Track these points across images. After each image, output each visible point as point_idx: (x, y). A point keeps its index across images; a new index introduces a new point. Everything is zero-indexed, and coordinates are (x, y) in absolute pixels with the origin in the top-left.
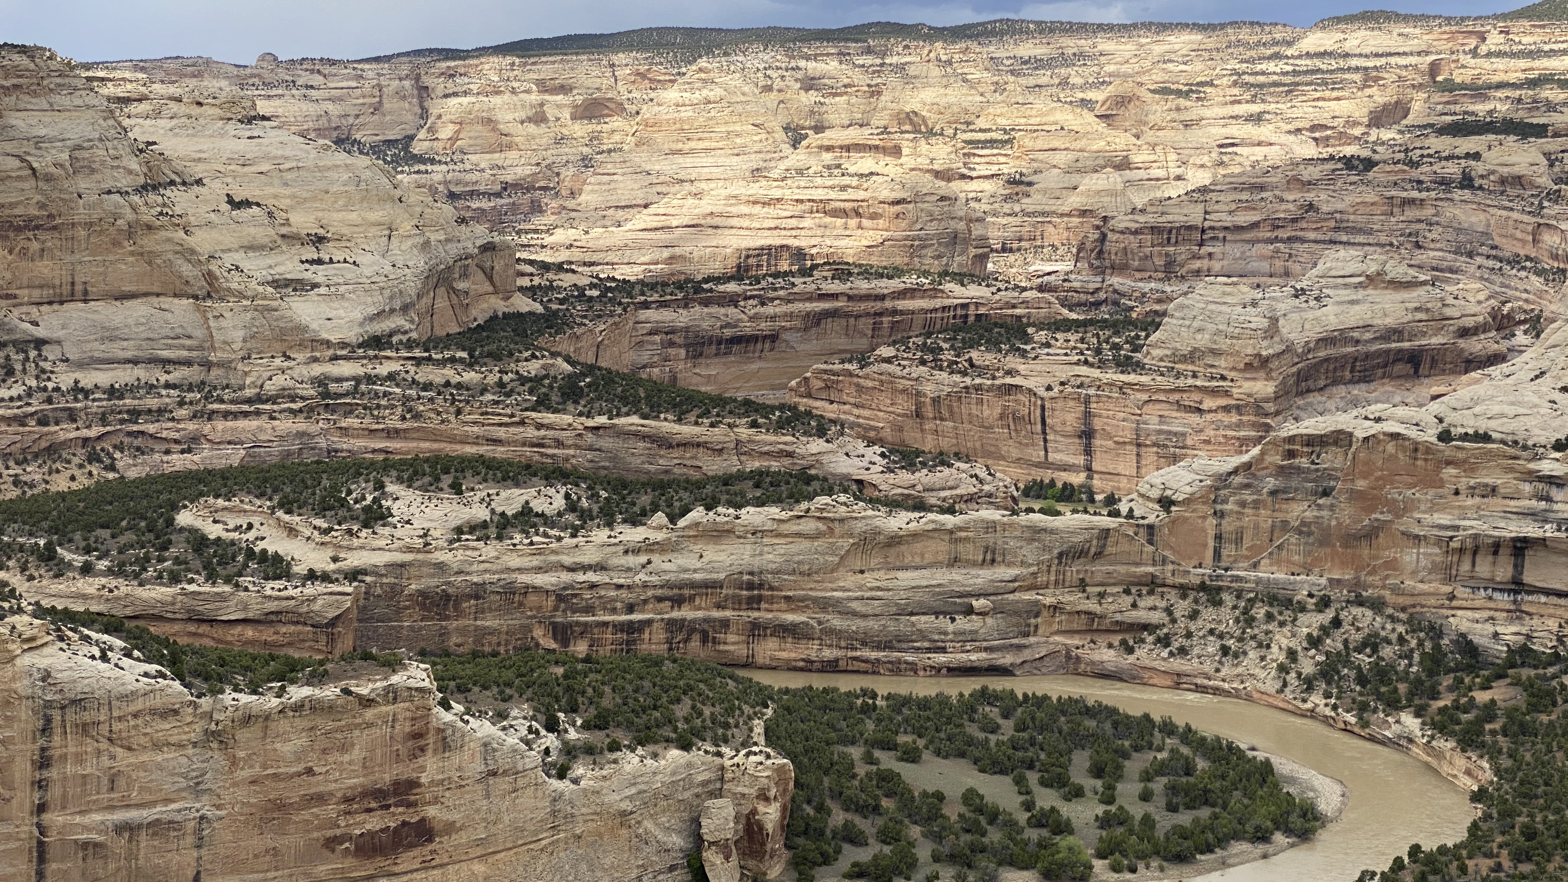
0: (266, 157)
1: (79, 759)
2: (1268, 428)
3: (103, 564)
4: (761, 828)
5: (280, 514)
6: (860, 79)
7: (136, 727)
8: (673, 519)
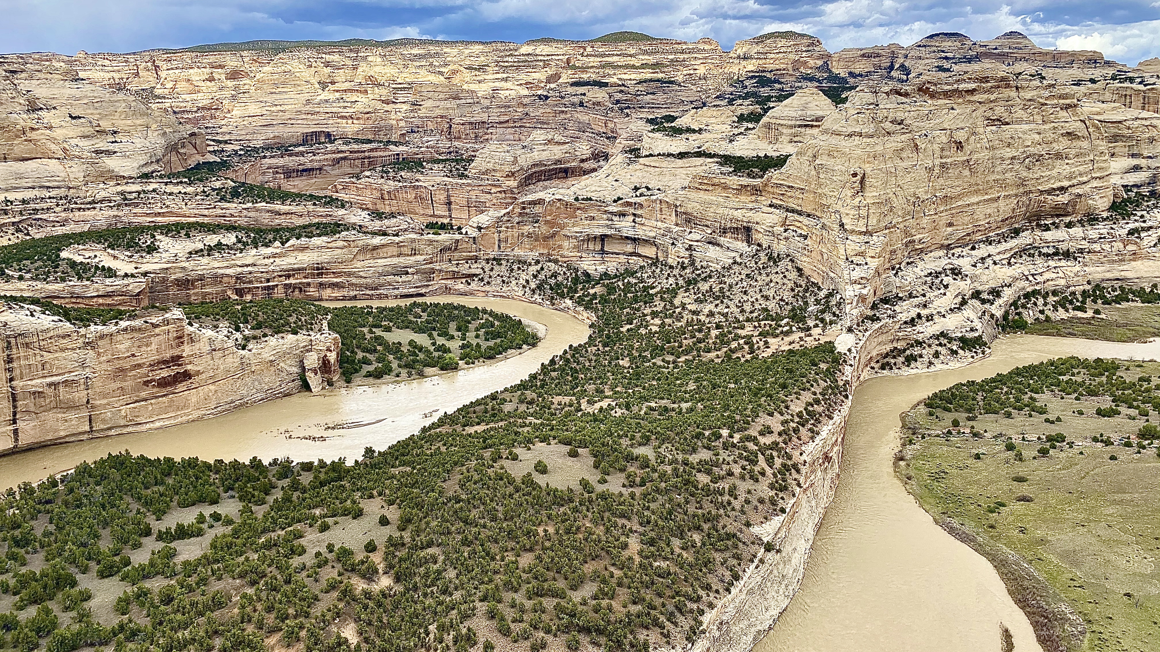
0: (86, 97)
1: (26, 358)
2: (516, 198)
3: (28, 276)
4: (329, 362)
5: (109, 250)
6: (349, 62)
7: (51, 343)
8: (283, 244)
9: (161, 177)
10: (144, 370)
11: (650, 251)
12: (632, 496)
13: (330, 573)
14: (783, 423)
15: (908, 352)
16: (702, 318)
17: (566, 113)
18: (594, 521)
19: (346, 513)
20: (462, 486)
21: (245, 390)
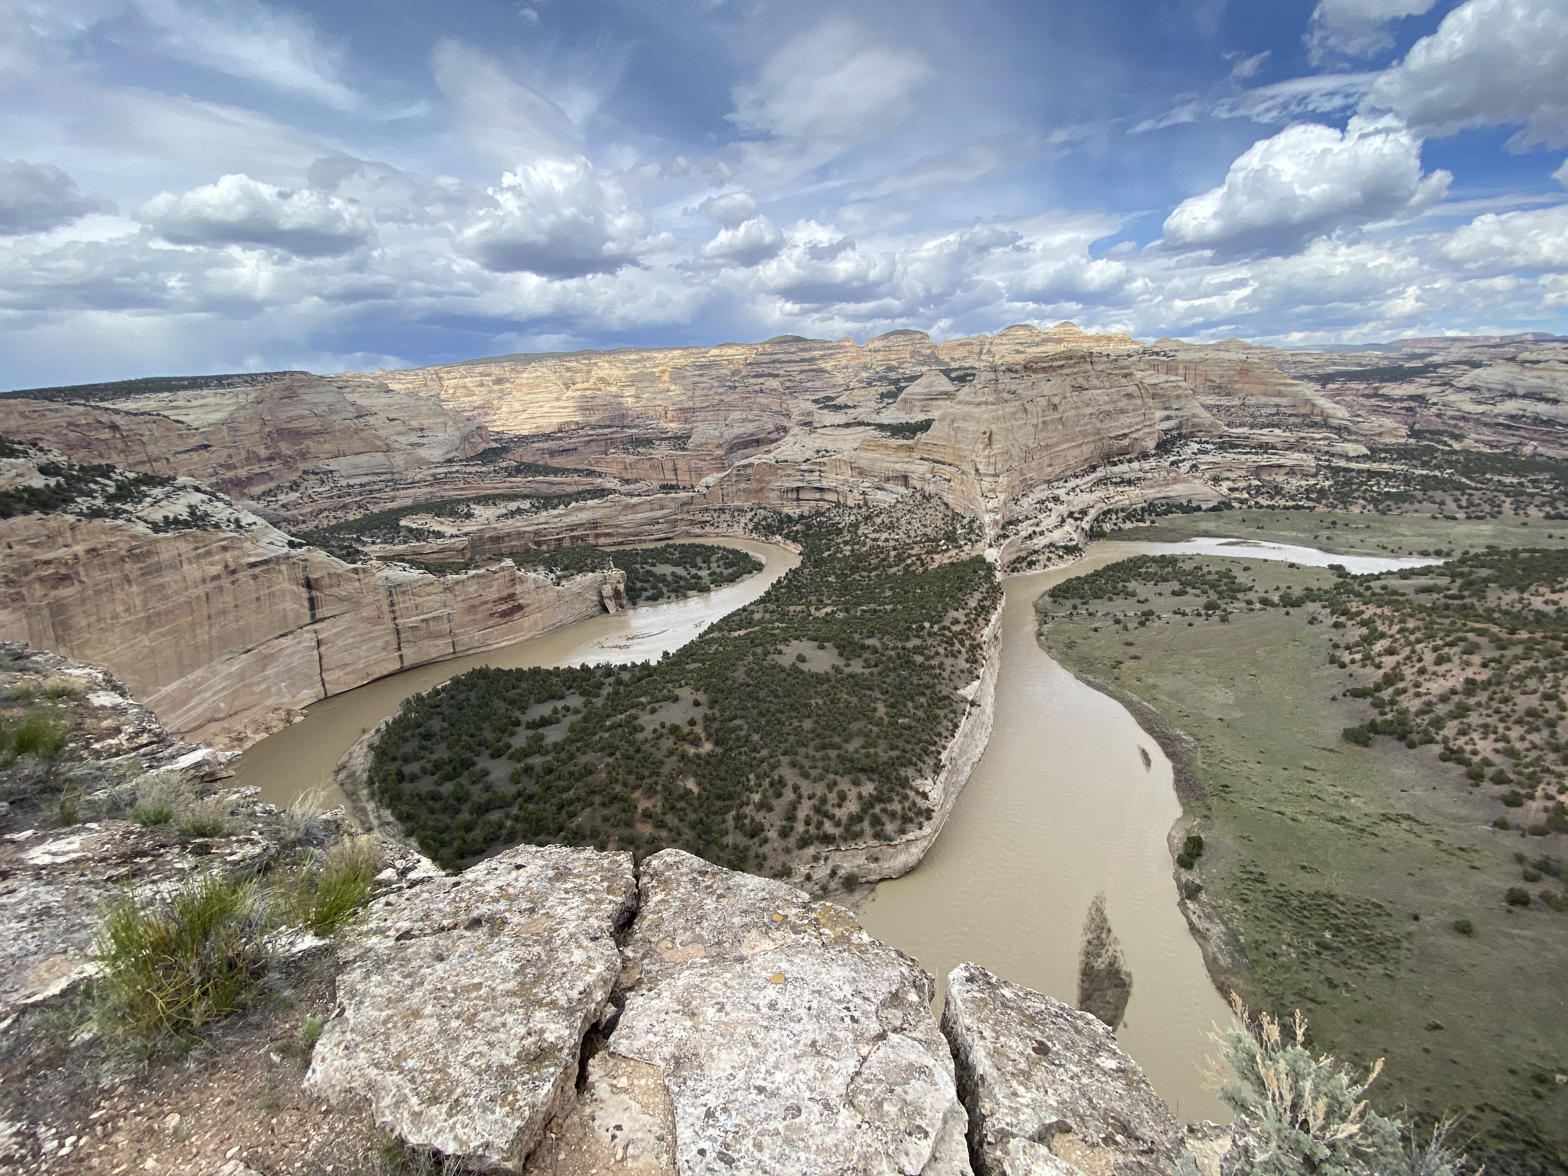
0: (396, 404)
1: (404, 602)
2: (724, 463)
3: (379, 541)
4: (619, 591)
5: (435, 518)
6: (584, 367)
7: (420, 590)
8: (566, 506)
9: (461, 461)
10: (489, 605)
11: (833, 497)
12: (871, 674)
13: (667, 743)
15: (1029, 559)
16: (881, 543)
17: (751, 398)
18: (848, 694)
19: (666, 699)
20: (748, 675)
21: (563, 615)
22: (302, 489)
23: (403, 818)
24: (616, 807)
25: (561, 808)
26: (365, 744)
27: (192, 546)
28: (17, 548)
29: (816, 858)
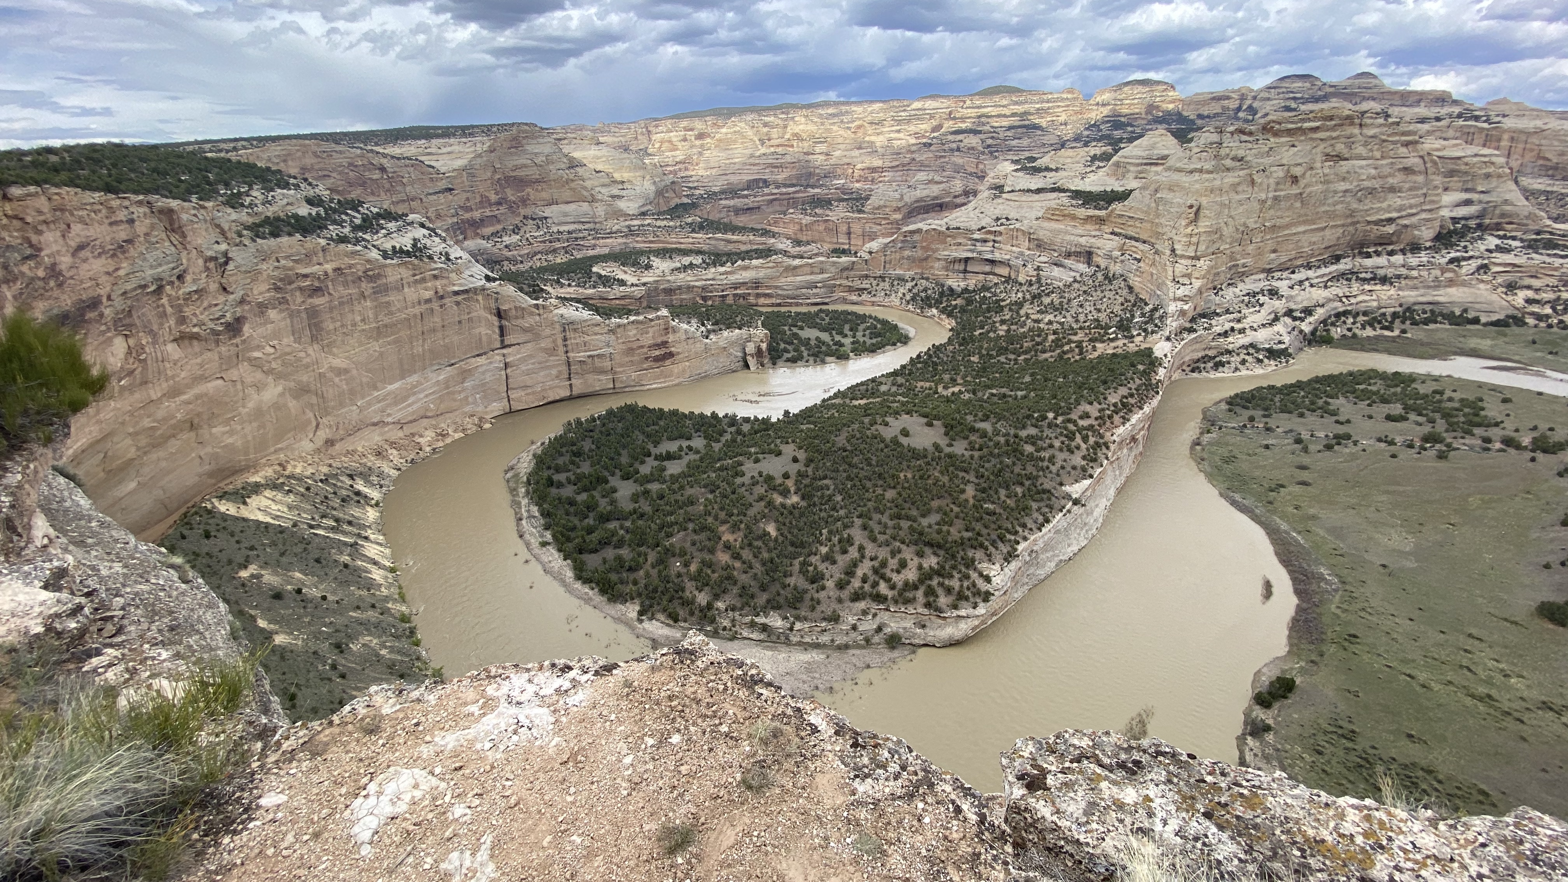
1: (575, 338)
2: (899, 229)
3: (574, 284)
4: (762, 350)
5: (621, 267)
6: (781, 122)
7: (589, 329)
8: (733, 264)
9: (653, 214)
10: (645, 350)
11: (1004, 271)
12: (972, 457)
13: (760, 490)
14: (1100, 411)
15: (1218, 359)
16: (1042, 326)
17: (944, 157)
18: (942, 473)
19: (771, 452)
20: (848, 441)
21: (708, 366)
22: (522, 232)
23: (545, 514)
24: (703, 536)
25: (661, 528)
26: (531, 453)
27: (411, 273)
28: (283, 262)
29: (865, 613)
